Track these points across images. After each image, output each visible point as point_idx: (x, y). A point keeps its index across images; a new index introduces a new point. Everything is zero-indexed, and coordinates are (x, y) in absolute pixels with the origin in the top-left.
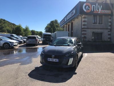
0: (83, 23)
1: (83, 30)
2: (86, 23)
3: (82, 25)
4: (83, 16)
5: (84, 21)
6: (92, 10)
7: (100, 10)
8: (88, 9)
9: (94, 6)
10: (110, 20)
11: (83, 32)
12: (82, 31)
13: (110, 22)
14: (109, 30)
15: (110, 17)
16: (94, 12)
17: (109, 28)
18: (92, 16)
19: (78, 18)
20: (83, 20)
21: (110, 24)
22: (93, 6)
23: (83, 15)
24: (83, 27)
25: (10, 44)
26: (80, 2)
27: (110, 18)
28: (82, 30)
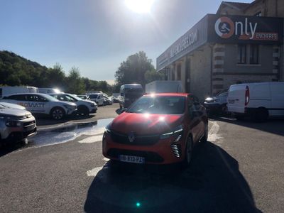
0: (215, 63)
1: (217, 77)
2: (221, 62)
3: (214, 67)
4: (216, 46)
5: (218, 58)
6: (236, 33)
7: (253, 33)
8: (227, 32)
9: (239, 25)
10: (275, 55)
11: (215, 83)
12: (212, 80)
13: (277, 59)
14: (274, 77)
15: (275, 47)
16: (240, 38)
17: (275, 71)
18: (236, 46)
19: (202, 50)
20: (215, 54)
21: (275, 63)
22: (237, 23)
23: (214, 44)
24: (215, 70)
25: (66, 110)
26: (208, 15)
27: (277, 51)
28: (214, 77)
